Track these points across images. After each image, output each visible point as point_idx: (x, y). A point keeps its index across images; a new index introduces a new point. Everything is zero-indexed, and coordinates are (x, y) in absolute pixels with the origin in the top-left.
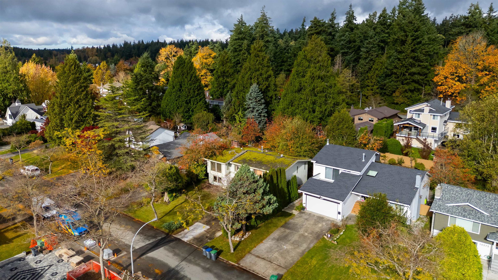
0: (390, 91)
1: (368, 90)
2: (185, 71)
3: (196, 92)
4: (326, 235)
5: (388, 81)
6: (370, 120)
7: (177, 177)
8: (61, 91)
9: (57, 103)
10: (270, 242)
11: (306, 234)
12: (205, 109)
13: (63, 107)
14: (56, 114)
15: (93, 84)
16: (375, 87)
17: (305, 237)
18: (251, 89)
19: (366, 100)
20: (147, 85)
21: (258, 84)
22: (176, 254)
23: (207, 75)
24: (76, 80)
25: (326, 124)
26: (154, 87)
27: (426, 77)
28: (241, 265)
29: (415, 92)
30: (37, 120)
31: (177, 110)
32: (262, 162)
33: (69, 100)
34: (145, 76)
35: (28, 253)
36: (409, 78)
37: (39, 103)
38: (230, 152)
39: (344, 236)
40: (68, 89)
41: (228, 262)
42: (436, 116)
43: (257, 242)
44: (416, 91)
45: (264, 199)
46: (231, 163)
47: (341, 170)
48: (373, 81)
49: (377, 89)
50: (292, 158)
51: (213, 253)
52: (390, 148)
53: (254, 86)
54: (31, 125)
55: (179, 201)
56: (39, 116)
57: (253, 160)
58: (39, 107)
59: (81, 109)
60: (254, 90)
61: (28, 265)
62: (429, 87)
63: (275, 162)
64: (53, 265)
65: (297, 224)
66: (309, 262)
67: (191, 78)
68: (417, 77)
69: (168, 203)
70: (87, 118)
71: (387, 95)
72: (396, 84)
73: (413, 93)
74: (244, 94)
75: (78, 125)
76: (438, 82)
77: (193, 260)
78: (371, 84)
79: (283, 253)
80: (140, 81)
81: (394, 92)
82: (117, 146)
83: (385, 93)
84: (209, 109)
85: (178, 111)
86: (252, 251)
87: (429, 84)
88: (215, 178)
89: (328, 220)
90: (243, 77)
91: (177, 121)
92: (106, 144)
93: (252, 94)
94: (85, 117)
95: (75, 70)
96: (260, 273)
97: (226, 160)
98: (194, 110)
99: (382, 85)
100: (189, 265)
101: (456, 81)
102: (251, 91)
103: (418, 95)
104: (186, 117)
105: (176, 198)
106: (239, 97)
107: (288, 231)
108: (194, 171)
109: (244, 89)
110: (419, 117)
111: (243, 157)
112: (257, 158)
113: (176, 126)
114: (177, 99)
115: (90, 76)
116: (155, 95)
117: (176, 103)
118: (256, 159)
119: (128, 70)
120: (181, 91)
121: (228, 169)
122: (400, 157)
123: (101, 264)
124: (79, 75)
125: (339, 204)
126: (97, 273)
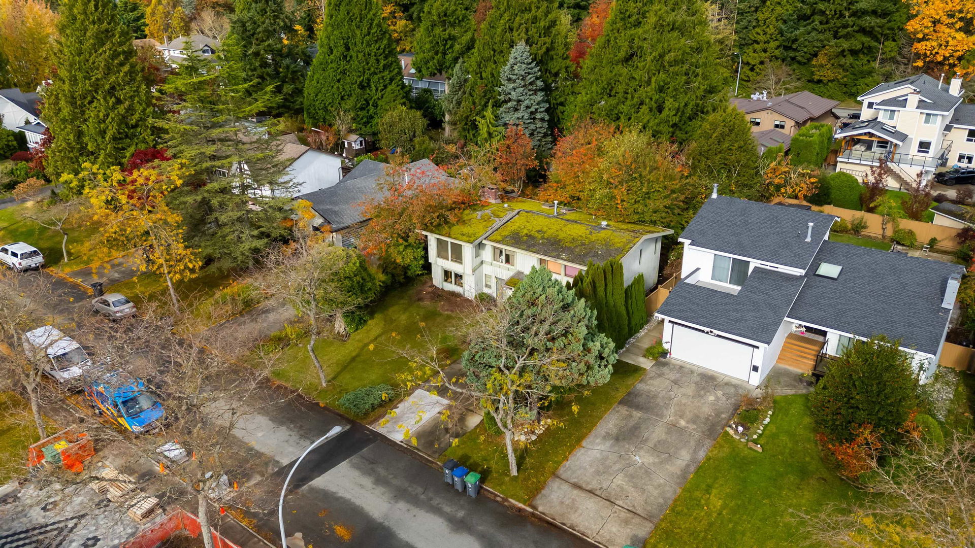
0: (805, 53)
1: (755, 51)
2: (356, 11)
3: (382, 63)
4: (730, 426)
5: (802, 30)
6: (777, 126)
7: (363, 279)
8: (71, 66)
9: (65, 96)
10: (598, 444)
11: (683, 423)
12: (404, 100)
13: (79, 102)
14: (64, 121)
15: (147, 40)
16: (773, 44)
17: (682, 430)
18: (512, 55)
19: (750, 74)
20: (269, 46)
21: (527, 42)
22: (380, 481)
23: (395, 17)
24: (102, 38)
25: (684, 136)
26: (285, 50)
27: (889, 21)
28: (541, 509)
29: (861, 56)
30: (28, 127)
31: (339, 104)
32: (560, 241)
33: (91, 86)
34: (263, 23)
35: (23, 483)
36: (851, 23)
37: (30, 86)
38: (478, 214)
39: (773, 428)
40: (87, 61)
41: (506, 500)
42: (934, 115)
43: (570, 446)
44: (864, 53)
45: (589, 351)
46: (484, 242)
47: (754, 263)
48: (768, 29)
49: (778, 47)
50: (628, 230)
51: (472, 479)
52: (834, 194)
53: (520, 50)
54: (16, 140)
55: (368, 331)
56: (32, 118)
57: (536, 234)
58: (31, 96)
59: (121, 109)
60: (519, 58)
61: (25, 516)
62: (894, 43)
63: (591, 242)
64: (87, 514)
65: (655, 397)
66: (703, 502)
67: (370, 28)
68: (870, 21)
69: (342, 338)
70: (139, 130)
71: (799, 63)
72: (821, 37)
73: (858, 57)
74: (494, 66)
75: (120, 146)
76: (915, 33)
77: (423, 497)
78: (764, 36)
79: (638, 476)
80: (253, 35)
81: (816, 55)
82: (215, 202)
83: (793, 59)
84: (410, 101)
85: (343, 105)
86: (561, 471)
87: (893, 37)
88: (447, 274)
89: (727, 384)
90: (492, 27)
91: (343, 128)
92: (190, 199)
93: (516, 67)
94: (135, 126)
95: (97, 14)
96: (588, 532)
97: (475, 235)
98: (380, 103)
99: (788, 40)
100: (415, 511)
101: (957, 31)
102: (511, 61)
103: (869, 61)
104: (362, 119)
105: (361, 323)
106: (484, 75)
107: (637, 414)
108: (399, 260)
109: (494, 56)
110: (891, 118)
111: (513, 227)
112: (545, 229)
113: (340, 142)
114: (338, 78)
115: (137, 19)
116: (288, 67)
117: (338, 88)
118: (544, 233)
119: (220, 5)
120: (348, 58)
121: (477, 255)
122: (859, 214)
123: (202, 519)
124: (109, 24)
125: (758, 348)
126: (194, 539)
